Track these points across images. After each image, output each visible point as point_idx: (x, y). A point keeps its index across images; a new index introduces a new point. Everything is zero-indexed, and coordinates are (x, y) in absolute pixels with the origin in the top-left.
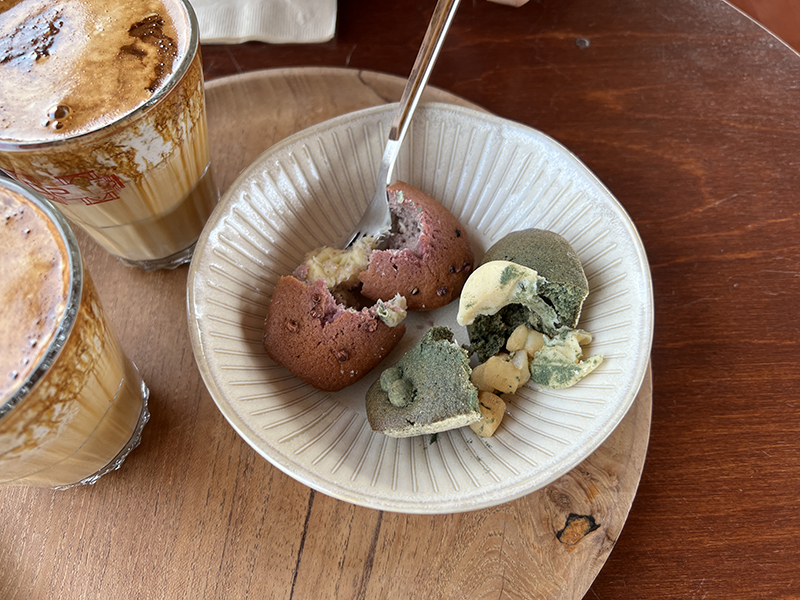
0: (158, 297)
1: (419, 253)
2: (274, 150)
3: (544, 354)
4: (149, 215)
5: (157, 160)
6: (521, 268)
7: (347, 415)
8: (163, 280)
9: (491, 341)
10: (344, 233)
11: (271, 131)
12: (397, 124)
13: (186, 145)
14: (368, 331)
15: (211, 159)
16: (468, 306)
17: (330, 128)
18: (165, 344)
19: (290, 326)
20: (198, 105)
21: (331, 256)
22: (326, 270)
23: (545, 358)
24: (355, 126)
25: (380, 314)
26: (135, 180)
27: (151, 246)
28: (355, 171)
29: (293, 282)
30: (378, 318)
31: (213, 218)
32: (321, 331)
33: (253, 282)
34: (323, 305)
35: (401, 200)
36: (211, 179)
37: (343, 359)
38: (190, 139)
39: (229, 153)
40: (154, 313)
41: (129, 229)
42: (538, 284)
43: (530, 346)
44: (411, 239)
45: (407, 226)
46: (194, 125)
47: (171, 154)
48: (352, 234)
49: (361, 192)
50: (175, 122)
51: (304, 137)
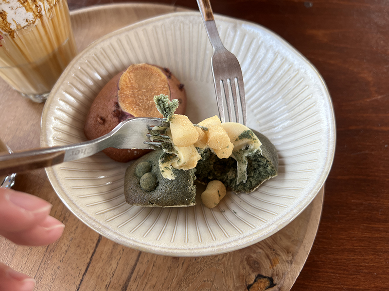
5: (23, 24)
26: (10, 35)
46: (52, 8)
47: (34, 22)
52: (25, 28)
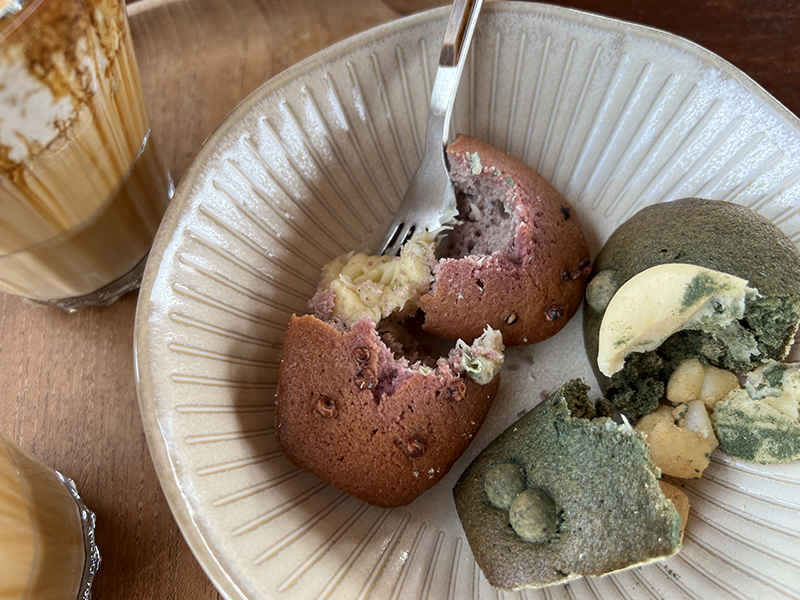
0: (93, 350)
1: (516, 254)
2: (255, 99)
3: (735, 406)
4: (55, 232)
5: (47, 135)
6: (721, 277)
7: (427, 540)
8: (99, 322)
9: (644, 389)
10: (375, 226)
11: (236, 72)
12: (451, 38)
13: (101, 101)
14: (451, 399)
15: (152, 124)
16: (619, 343)
17: (343, 54)
18: (113, 429)
19: (321, 407)
20: (113, 24)
21: (365, 269)
22: (364, 296)
23: (740, 414)
24: (385, 49)
25: (469, 369)
26: (11, 178)
27: (67, 276)
28: (386, 124)
29: (315, 326)
30: (465, 375)
31: (164, 228)
32: (375, 410)
33: (244, 326)
34: (375, 366)
35: (477, 169)
36: (155, 157)
37: (417, 454)
38: (107, 91)
39: (177, 111)
40: (89, 378)
41: (24, 258)
42: (747, 300)
43: (709, 393)
44: (491, 229)
45: (481, 208)
46: (112, 63)
47: (73, 122)
48: (389, 228)
49: (396, 157)
50: (71, 58)
51: (302, 74)
52: (53, 147)
